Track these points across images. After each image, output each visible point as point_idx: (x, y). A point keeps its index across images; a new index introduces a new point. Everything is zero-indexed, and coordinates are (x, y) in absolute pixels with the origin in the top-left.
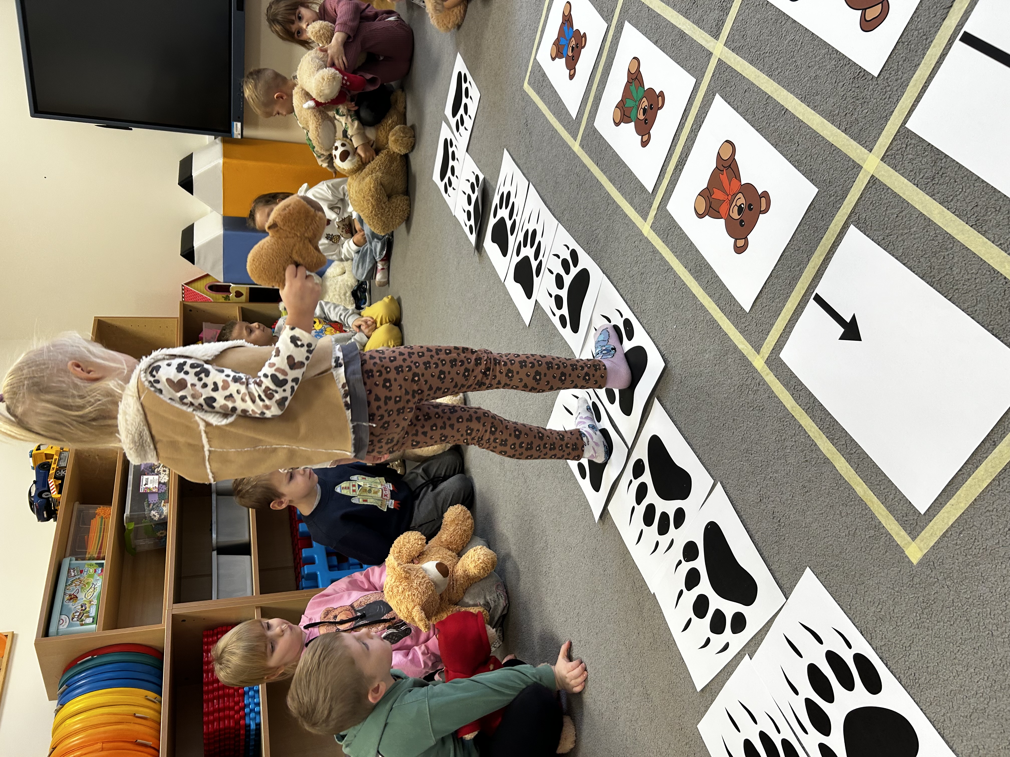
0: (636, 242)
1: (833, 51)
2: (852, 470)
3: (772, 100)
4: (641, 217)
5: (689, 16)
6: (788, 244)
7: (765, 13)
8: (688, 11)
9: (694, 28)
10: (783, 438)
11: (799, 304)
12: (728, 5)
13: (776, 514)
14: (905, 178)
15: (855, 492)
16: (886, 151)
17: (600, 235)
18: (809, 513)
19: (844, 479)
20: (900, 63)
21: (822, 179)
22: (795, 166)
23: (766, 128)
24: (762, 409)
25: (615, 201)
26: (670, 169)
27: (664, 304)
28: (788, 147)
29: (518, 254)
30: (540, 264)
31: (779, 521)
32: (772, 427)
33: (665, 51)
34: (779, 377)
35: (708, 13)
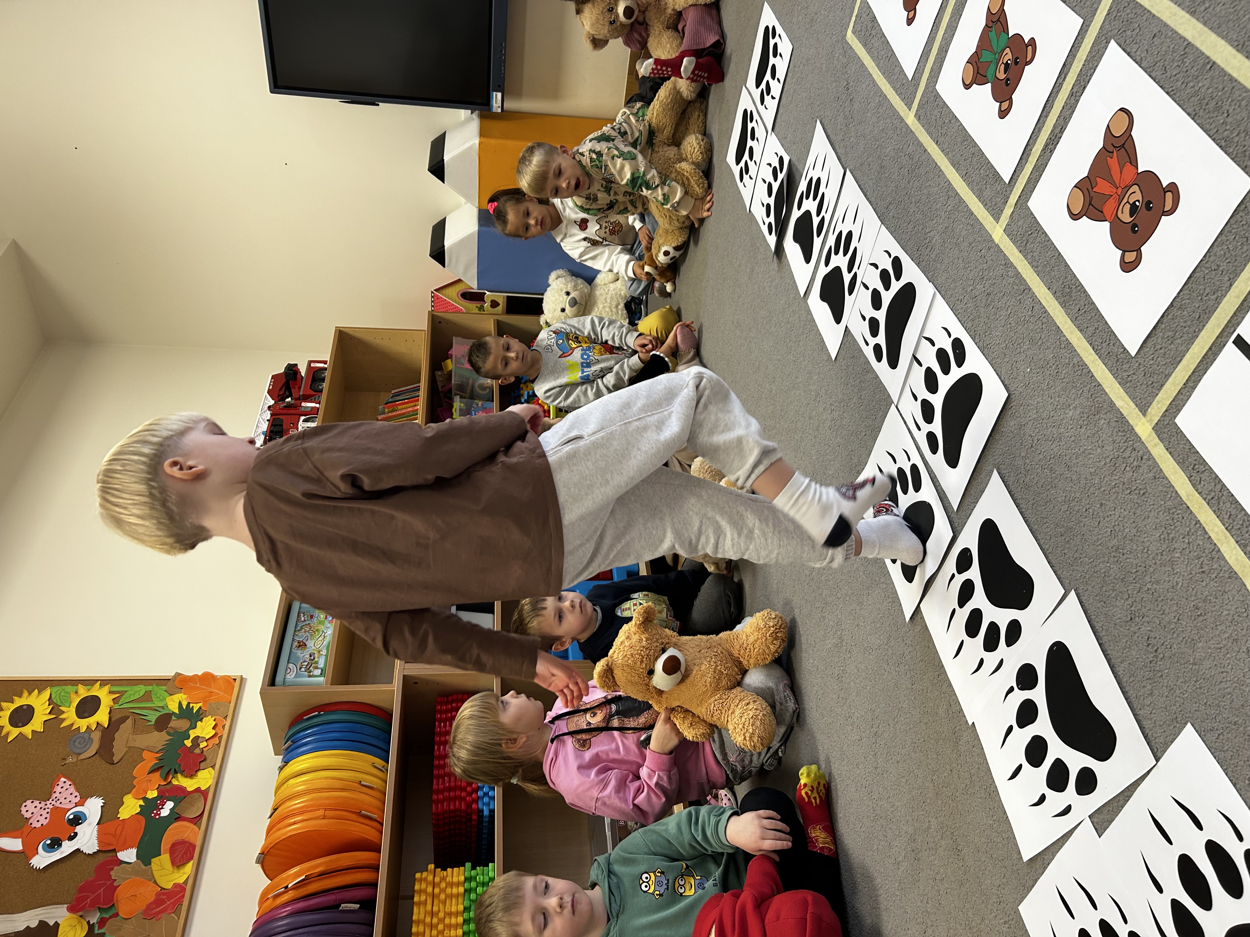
0: (983, 251)
3: (1192, 50)
4: (992, 216)
6: (1202, 260)
10: (1171, 536)
11: (1210, 349)
13: (1152, 641)
17: (935, 239)
18: (1201, 644)
22: (1221, 147)
23: (1181, 90)
24: (1144, 494)
25: (957, 193)
26: (1037, 150)
27: (1015, 337)
28: (1212, 117)
29: (827, 264)
30: (855, 277)
31: (1156, 651)
32: (1156, 520)
34: (1173, 450)
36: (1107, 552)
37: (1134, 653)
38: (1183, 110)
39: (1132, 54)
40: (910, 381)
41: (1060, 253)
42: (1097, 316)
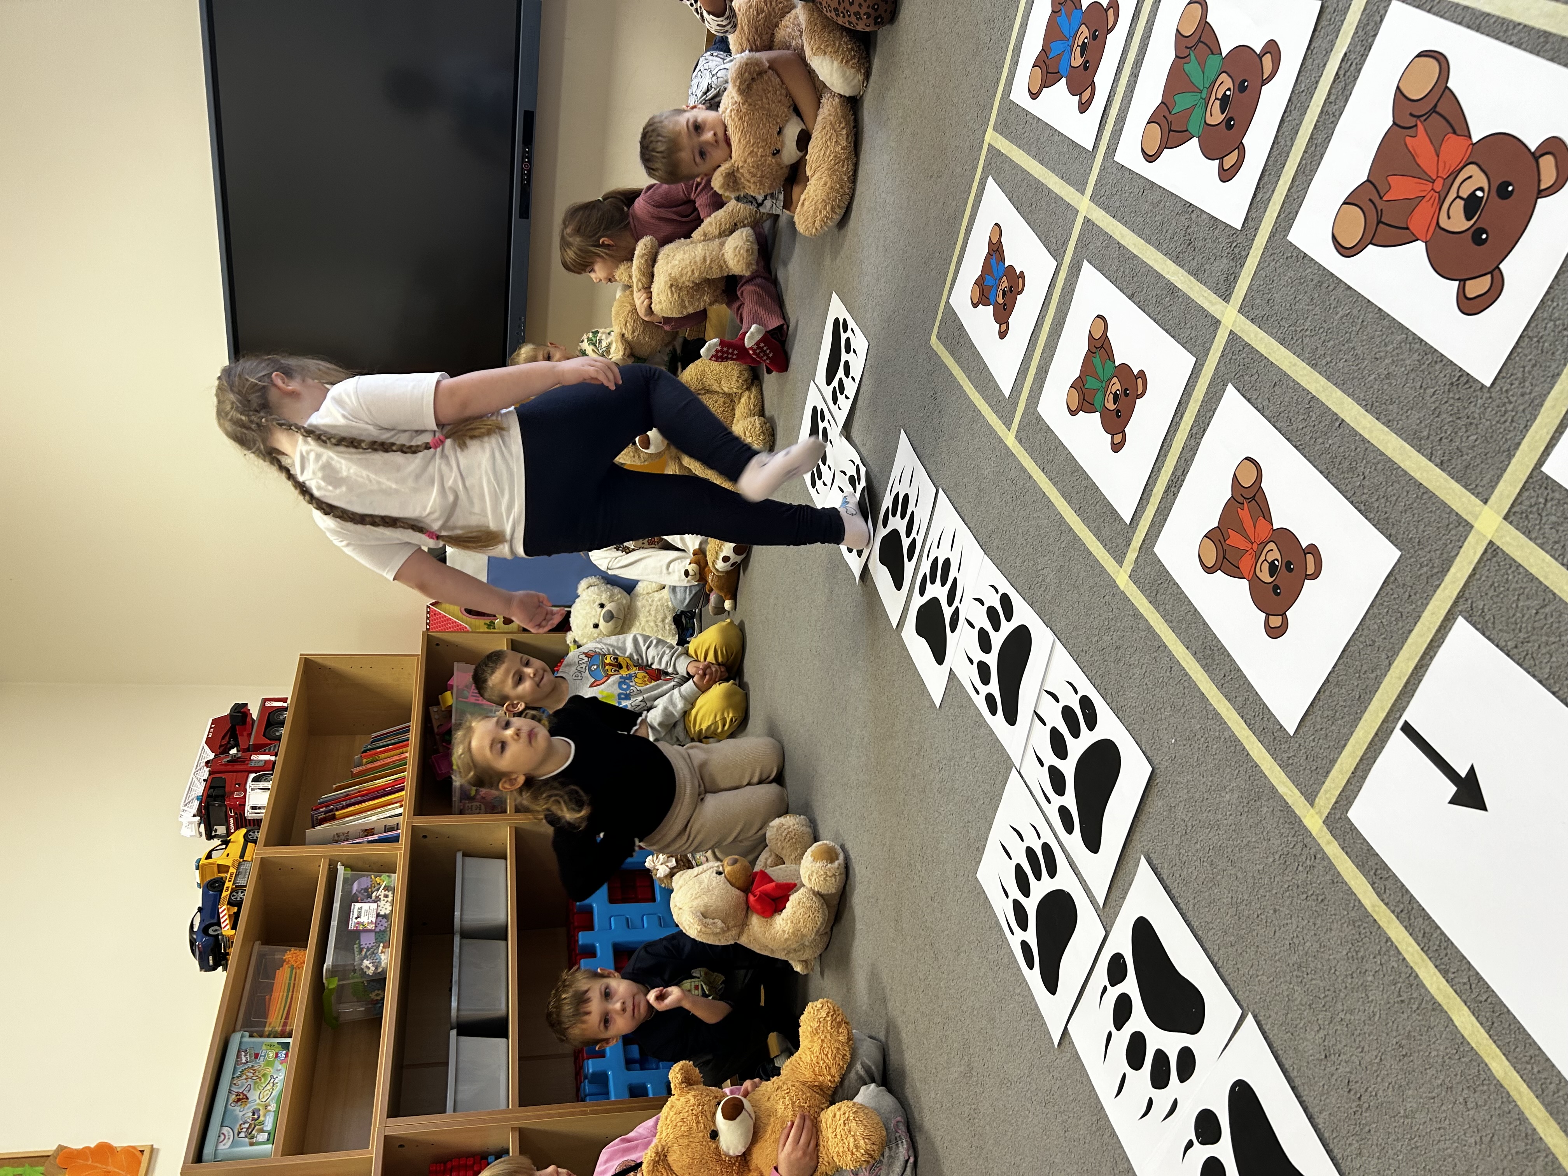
0: (1107, 597)
1: (1414, 339)
2: (1482, 1031)
3: (1317, 404)
4: (1114, 558)
5: (1182, 263)
6: (1354, 633)
7: (1301, 270)
8: (1181, 255)
9: (1190, 280)
10: (1360, 954)
11: (1376, 734)
12: (1243, 253)
13: (1353, 1086)
14: (1547, 552)
15: (1489, 1069)
16: (1512, 506)
17: (1048, 579)
18: (1410, 1092)
19: (1469, 1044)
20: (1527, 369)
21: (1405, 536)
22: (1360, 511)
23: (1309, 446)
24: (1322, 900)
25: (1072, 529)
26: (1158, 491)
27: (1154, 701)
28: (1347, 478)
29: (922, 593)
30: (956, 612)
31: (1359, 1098)
32: (1341, 934)
33: (1146, 310)
34: (1349, 850)
35: (1212, 260)
36: (1288, 970)
37: (1334, 1100)
38: (1315, 467)
39: (1252, 401)
40: (1033, 741)
41: (1196, 609)
42: (1246, 686)
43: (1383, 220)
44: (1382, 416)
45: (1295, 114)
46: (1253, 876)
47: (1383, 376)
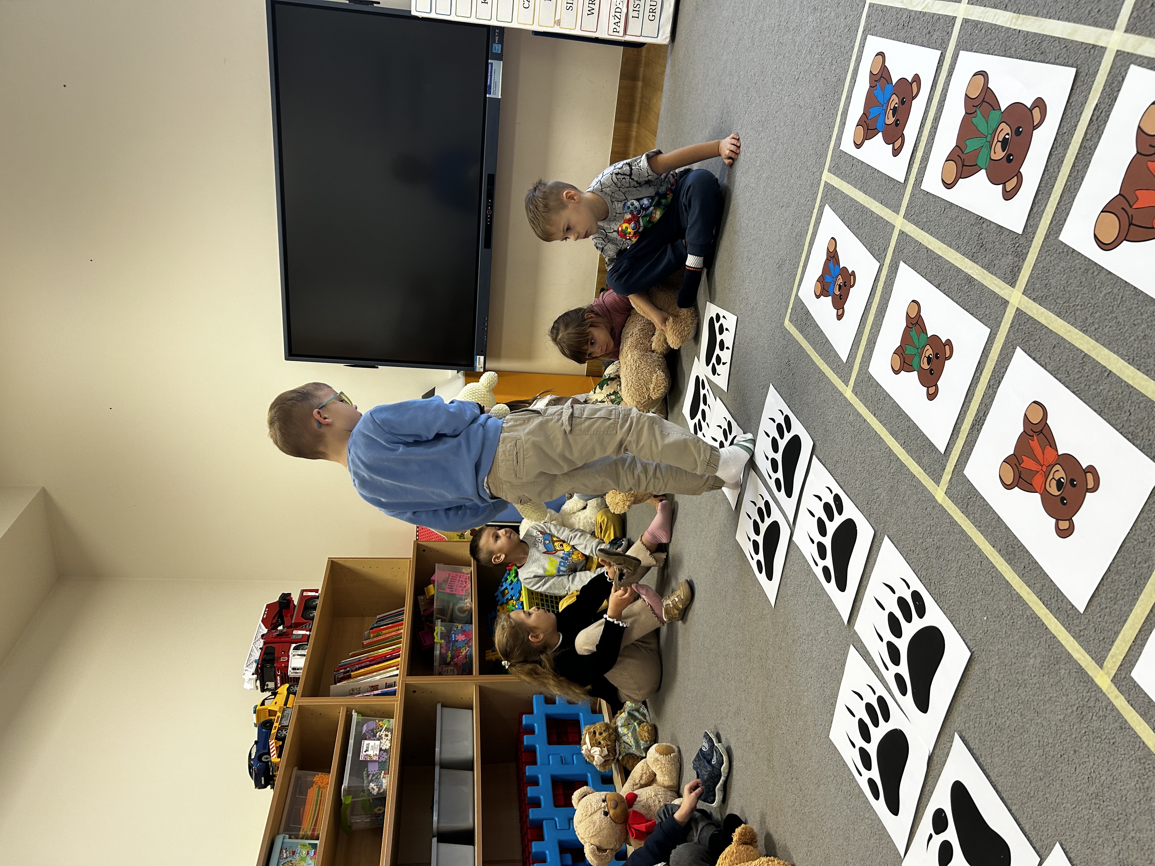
0: (928, 509)
3: (1089, 360)
4: (933, 480)
5: (977, 260)
6: (1129, 533)
7: (1071, 261)
8: (975, 255)
9: (983, 272)
11: (1151, 611)
12: (1024, 251)
17: (882, 497)
22: (1128, 439)
23: (1085, 391)
24: (1113, 743)
25: (898, 458)
26: (965, 428)
27: (968, 587)
28: (1117, 415)
32: (1129, 769)
33: (950, 295)
34: (1134, 703)
35: (1000, 257)
36: (1088, 799)
38: (1090, 406)
39: (1037, 359)
40: (875, 622)
41: (999, 517)
42: (1042, 575)
43: (1133, 222)
44: (1142, 367)
45: (1060, 149)
46: (1056, 724)
47: (1140, 338)
